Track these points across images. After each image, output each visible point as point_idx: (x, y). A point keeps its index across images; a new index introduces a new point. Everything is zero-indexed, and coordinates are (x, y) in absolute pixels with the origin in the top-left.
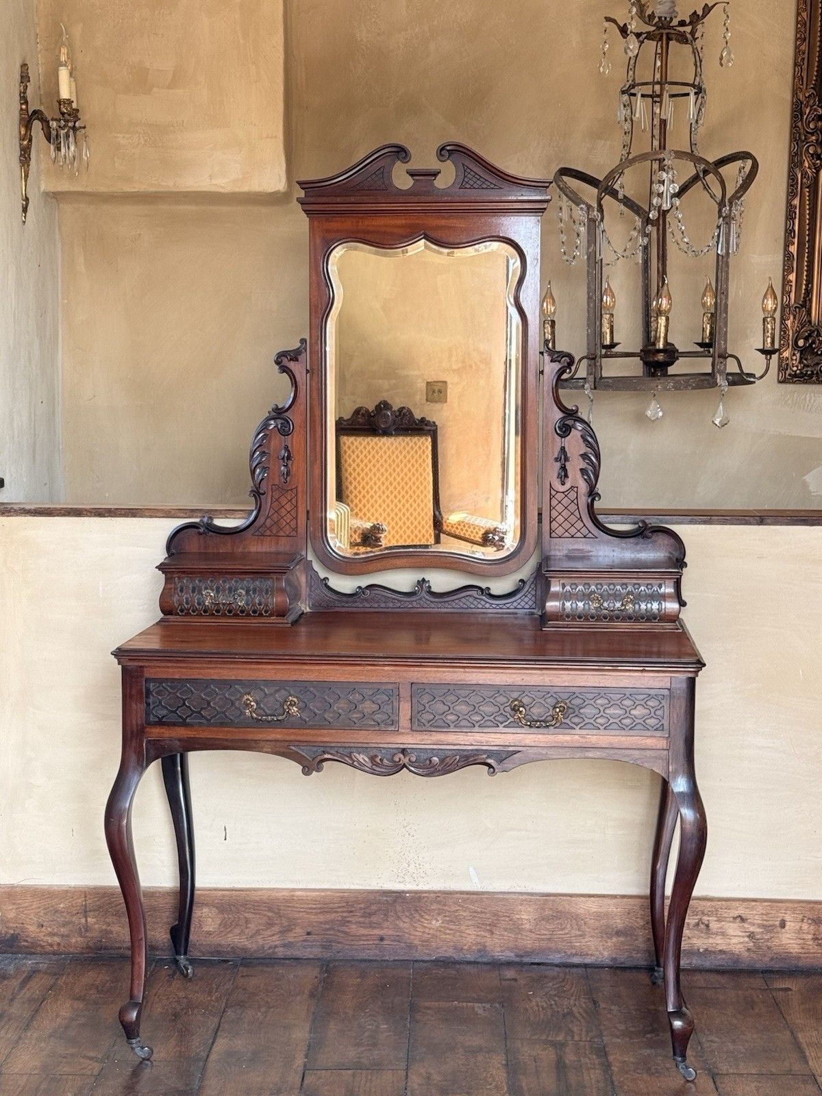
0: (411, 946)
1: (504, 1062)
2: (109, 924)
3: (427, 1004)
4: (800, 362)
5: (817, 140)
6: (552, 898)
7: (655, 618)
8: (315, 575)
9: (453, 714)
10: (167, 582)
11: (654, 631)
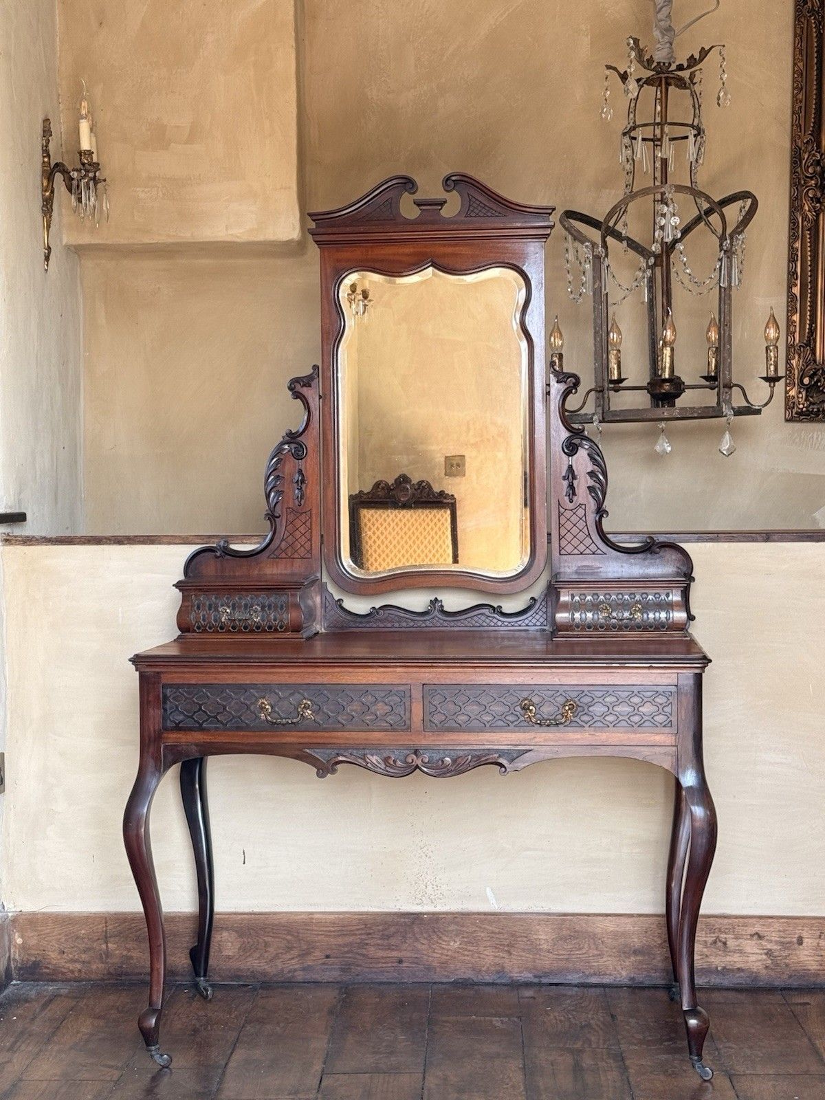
0: (429, 969)
1: (521, 1066)
2: (129, 950)
3: (444, 1019)
4: (806, 400)
5: (816, 184)
6: (568, 917)
7: (663, 626)
8: (330, 596)
9: (464, 715)
10: (184, 600)
11: (662, 639)
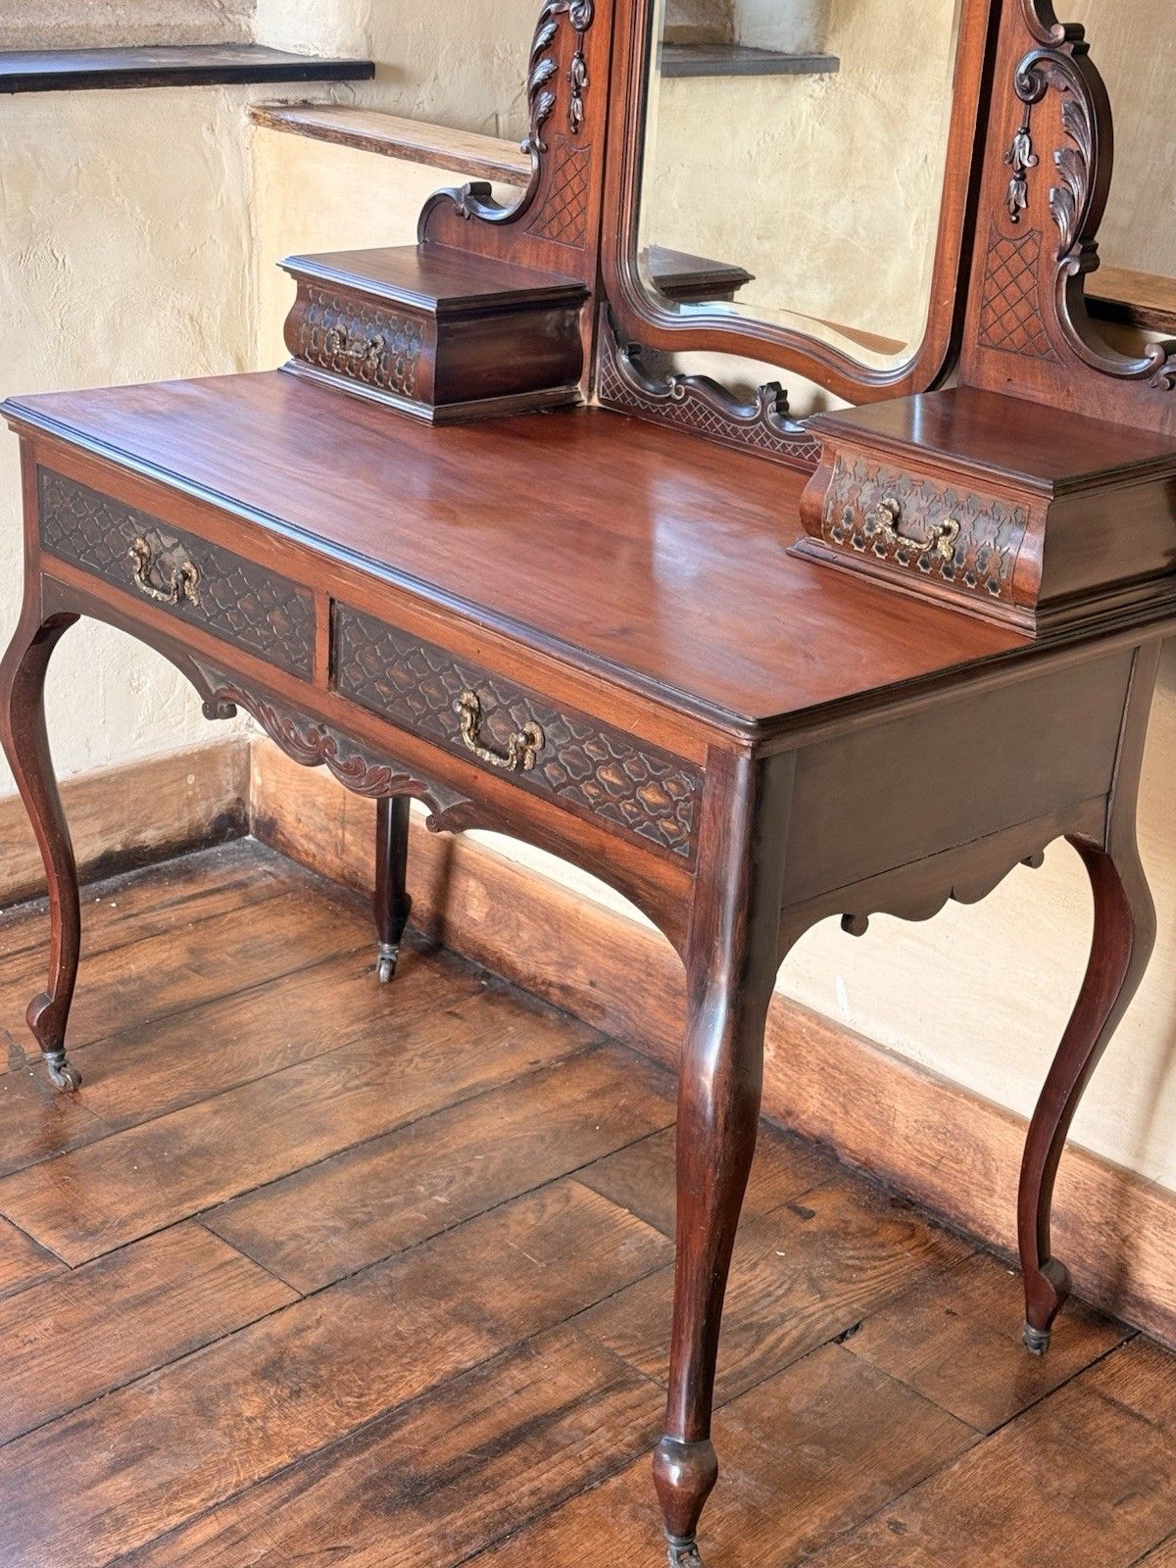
7: (994, 587)
8: (609, 337)
9: (389, 684)
10: (299, 298)
11: (982, 617)
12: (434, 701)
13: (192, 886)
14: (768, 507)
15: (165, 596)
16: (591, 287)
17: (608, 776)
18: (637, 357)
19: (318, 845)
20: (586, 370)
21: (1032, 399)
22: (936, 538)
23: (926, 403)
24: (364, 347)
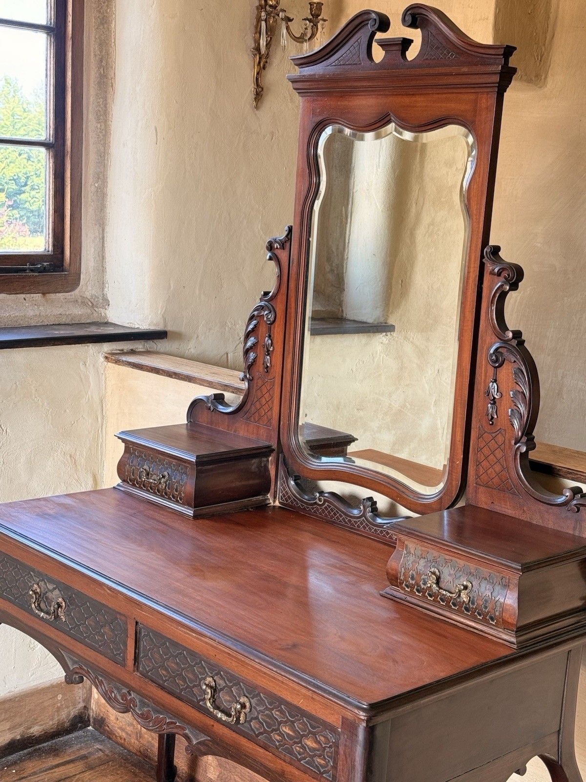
7: (492, 619)
8: (284, 471)
9: (166, 670)
10: (125, 451)
11: (486, 635)
12: (191, 681)
13: (58, 759)
14: (368, 566)
15: (47, 616)
16: (275, 446)
17: (286, 730)
18: (299, 481)
19: (127, 733)
20: (272, 487)
21: (504, 513)
22: (460, 591)
23: (450, 514)
24: (158, 478)
